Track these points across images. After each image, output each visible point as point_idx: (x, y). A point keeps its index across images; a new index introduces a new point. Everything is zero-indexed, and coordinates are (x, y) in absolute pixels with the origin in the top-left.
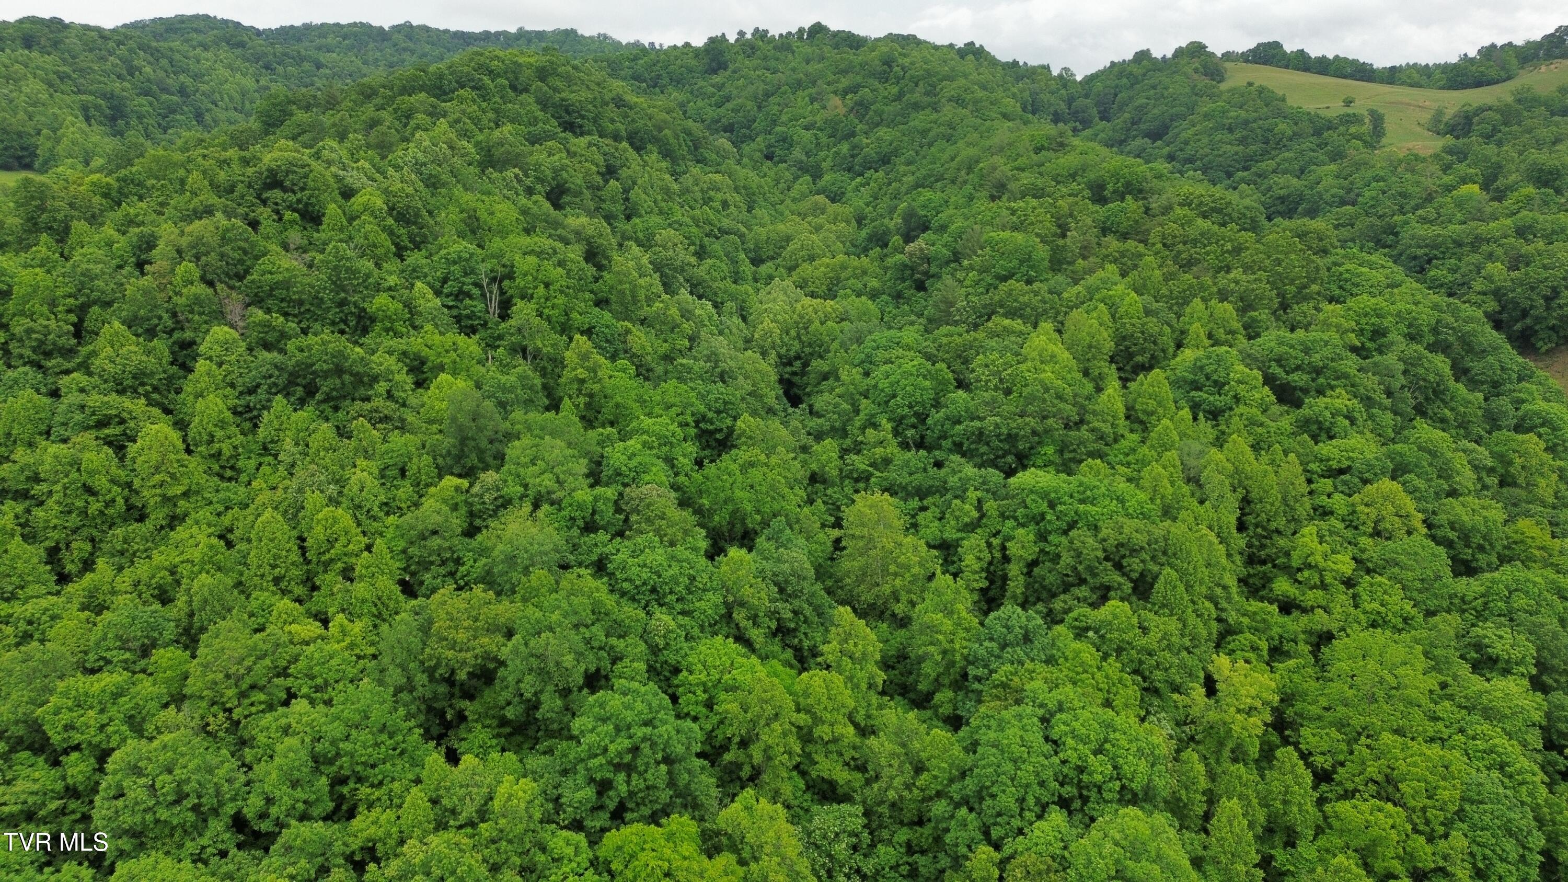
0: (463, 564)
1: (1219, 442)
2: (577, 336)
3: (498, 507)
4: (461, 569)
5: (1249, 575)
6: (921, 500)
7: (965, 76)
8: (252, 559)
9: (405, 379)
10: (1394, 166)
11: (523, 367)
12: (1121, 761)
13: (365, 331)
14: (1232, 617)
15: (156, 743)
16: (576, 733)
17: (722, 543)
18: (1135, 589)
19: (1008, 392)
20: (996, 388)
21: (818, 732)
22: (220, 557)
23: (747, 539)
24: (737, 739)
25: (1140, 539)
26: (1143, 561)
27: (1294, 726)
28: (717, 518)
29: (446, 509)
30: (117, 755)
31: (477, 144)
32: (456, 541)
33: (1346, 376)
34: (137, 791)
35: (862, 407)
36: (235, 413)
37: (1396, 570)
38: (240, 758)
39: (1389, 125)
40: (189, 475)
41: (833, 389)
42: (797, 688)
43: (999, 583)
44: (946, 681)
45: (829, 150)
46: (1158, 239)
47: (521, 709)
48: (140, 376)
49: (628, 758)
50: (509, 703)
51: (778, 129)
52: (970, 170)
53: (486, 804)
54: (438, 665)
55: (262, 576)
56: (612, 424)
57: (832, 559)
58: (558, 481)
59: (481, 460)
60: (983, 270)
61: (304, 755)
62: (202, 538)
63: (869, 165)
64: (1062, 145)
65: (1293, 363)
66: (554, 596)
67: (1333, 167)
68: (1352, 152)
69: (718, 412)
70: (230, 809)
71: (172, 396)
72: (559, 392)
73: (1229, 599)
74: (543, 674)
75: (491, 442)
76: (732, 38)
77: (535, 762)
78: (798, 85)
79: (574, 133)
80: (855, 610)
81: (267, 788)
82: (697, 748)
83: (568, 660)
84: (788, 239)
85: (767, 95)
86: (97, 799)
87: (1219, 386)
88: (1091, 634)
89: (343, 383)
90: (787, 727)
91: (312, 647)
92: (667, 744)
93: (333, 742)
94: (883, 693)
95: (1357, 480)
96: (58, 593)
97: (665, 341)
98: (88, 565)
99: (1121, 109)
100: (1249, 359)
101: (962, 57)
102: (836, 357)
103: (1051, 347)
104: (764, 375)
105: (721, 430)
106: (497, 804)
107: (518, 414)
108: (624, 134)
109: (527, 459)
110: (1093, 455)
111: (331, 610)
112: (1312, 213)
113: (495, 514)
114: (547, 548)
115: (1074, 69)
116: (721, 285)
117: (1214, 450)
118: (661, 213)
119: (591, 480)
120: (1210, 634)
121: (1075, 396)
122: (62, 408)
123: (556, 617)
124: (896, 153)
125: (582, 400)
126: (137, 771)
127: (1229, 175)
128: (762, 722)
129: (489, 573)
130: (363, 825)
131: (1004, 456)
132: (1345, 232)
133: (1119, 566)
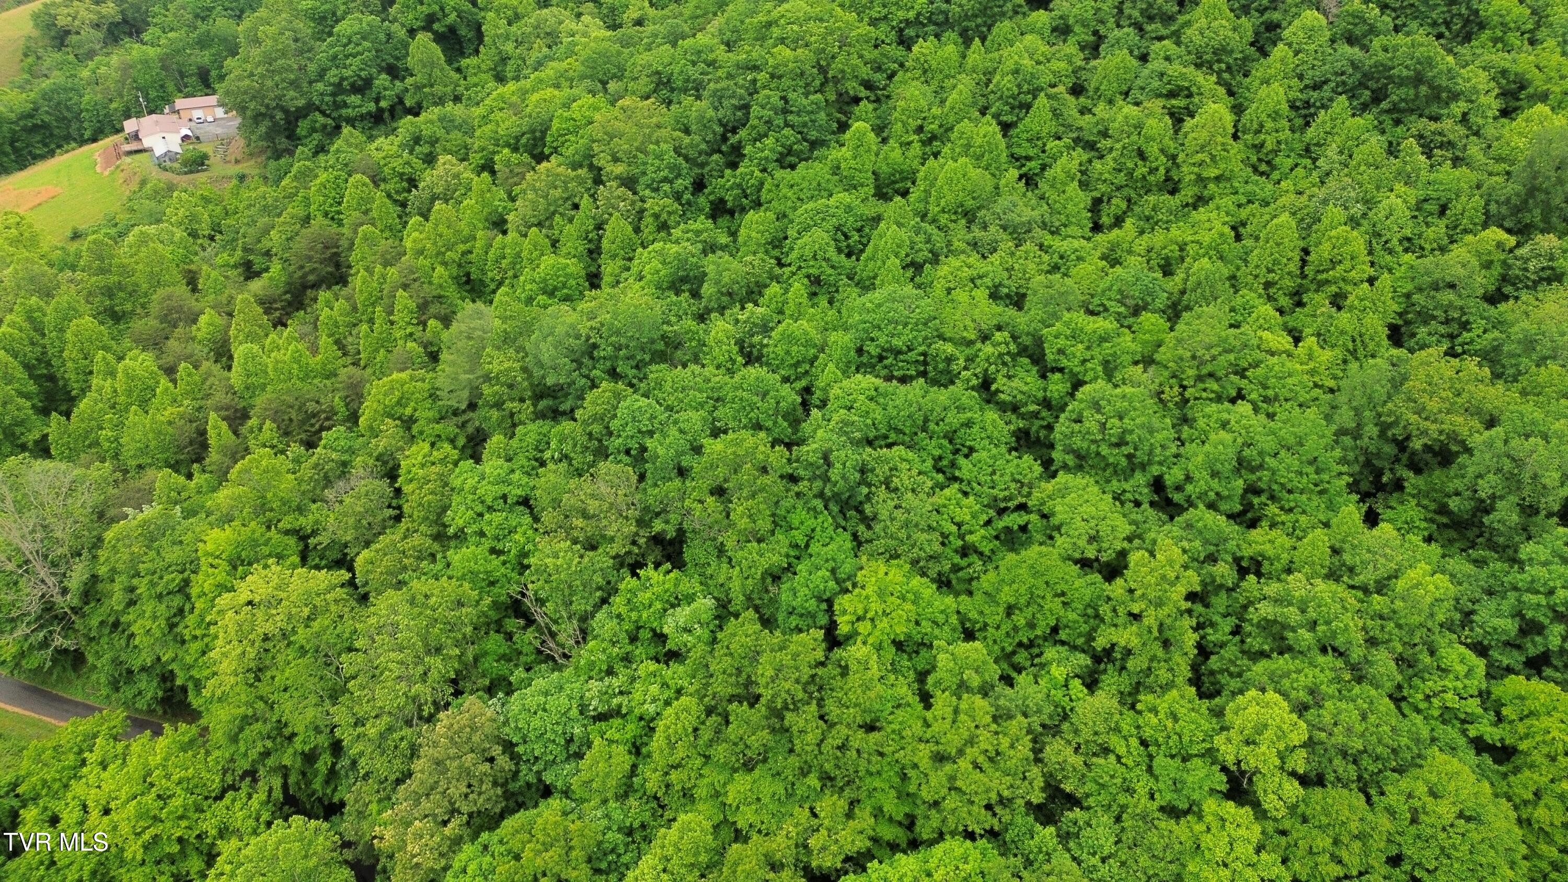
8: (1253, 258)
9: (1491, 103)
13: (1468, 38)
15: (1118, 390)
22: (1226, 246)
30: (1086, 388)
34: (1091, 423)
36: (1293, 107)
38: (1179, 432)
40: (1226, 160)
48: (1221, 51)
53: (1389, 578)
54: (1395, 423)
55: (1256, 276)
61: (1231, 453)
62: (1217, 225)
70: (1155, 470)
71: (1239, 78)
74: (1513, 481)
81: (1191, 467)
86: (1062, 416)
89: (1417, 95)
91: (1275, 359)
93: (1261, 453)
96: (1089, 239)
98: (1118, 222)
106: (1400, 585)
111: (1307, 331)
122: (1146, 72)
126: (1096, 406)
130: (1260, 539)
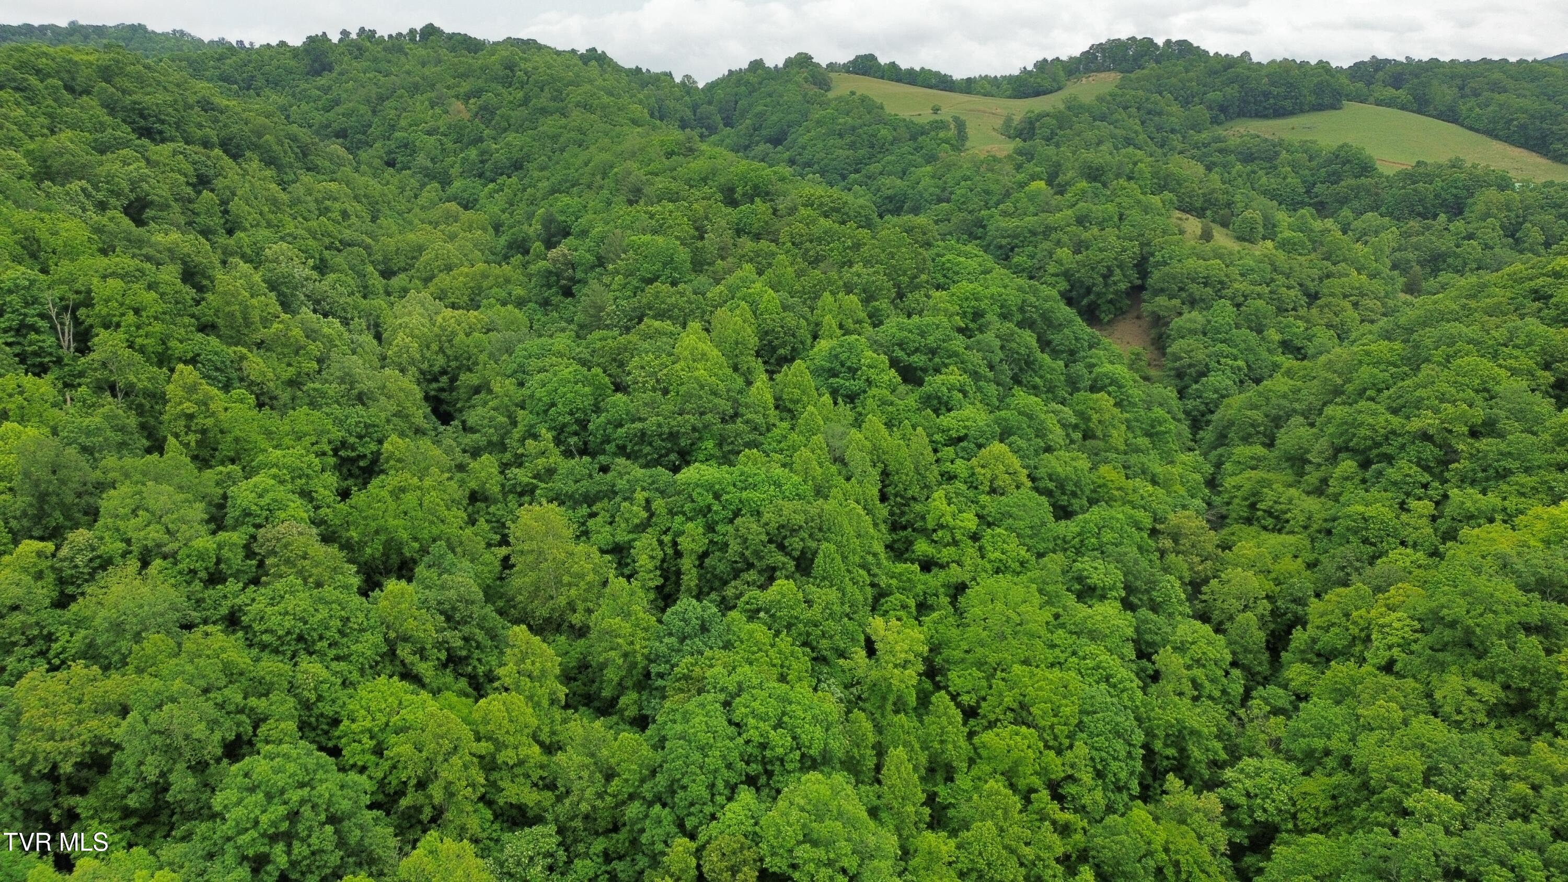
0: (57, 640)
1: (858, 423)
2: (181, 366)
3: (95, 570)
4: (54, 646)
5: (894, 541)
6: (589, 506)
7: (591, 81)
10: (977, 166)
11: (110, 405)
12: (799, 731)
14: (883, 581)
16: (218, 808)
17: (377, 577)
18: (797, 566)
19: (666, 392)
20: (654, 390)
21: (501, 758)
23: (405, 570)
24: (413, 782)
25: (799, 519)
26: (802, 540)
27: (942, 671)
28: (368, 551)
29: (27, 579)
31: (28, 154)
32: (44, 614)
33: (956, 354)
35: (519, 419)
37: (1010, 521)
39: (970, 131)
41: (485, 403)
42: (476, 716)
43: (673, 578)
44: (629, 683)
45: (456, 155)
46: (788, 238)
47: (147, 794)
49: (285, 826)
50: (131, 790)
51: (398, 134)
52: (605, 175)
56: (233, 461)
57: (501, 579)
58: (168, 531)
59: (68, 517)
60: (629, 274)
63: (499, 171)
64: (691, 150)
65: (912, 346)
66: (174, 661)
67: (929, 168)
68: (942, 155)
69: (360, 437)
72: (163, 431)
73: (879, 565)
75: (79, 495)
76: (335, 38)
77: (171, 851)
78: (415, 89)
79: (153, 140)
80: (530, 628)
82: (367, 800)
83: (199, 730)
84: (420, 249)
85: (382, 99)
87: (853, 371)
88: (762, 614)
90: (468, 758)
92: (330, 804)
94: (567, 706)
95: (972, 446)
97: (289, 365)
99: (743, 116)
100: (875, 345)
101: (585, 64)
102: (487, 369)
103: (701, 345)
104: (408, 394)
105: (365, 456)
107: (110, 461)
108: (215, 139)
109: (127, 510)
110: (750, 445)
112: (916, 211)
113: (92, 577)
114: (160, 608)
115: (695, 77)
116: (349, 300)
117: (853, 430)
118: (269, 225)
119: (213, 526)
120: (866, 599)
121: (728, 391)
123: (177, 684)
124: (528, 158)
125: (192, 438)
127: (844, 178)
128: (440, 758)
129: (91, 645)
131: (667, 455)
132: (944, 227)
133: (781, 547)
